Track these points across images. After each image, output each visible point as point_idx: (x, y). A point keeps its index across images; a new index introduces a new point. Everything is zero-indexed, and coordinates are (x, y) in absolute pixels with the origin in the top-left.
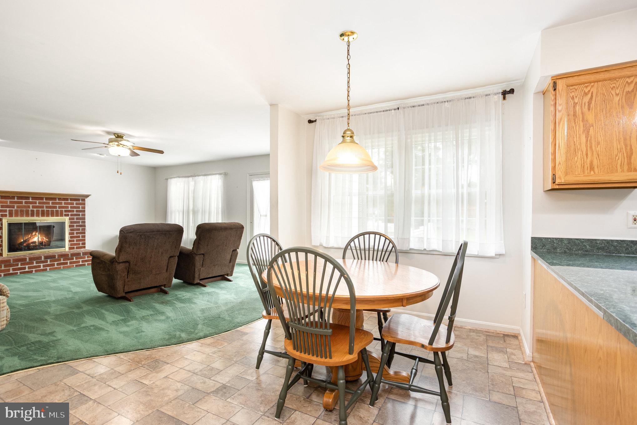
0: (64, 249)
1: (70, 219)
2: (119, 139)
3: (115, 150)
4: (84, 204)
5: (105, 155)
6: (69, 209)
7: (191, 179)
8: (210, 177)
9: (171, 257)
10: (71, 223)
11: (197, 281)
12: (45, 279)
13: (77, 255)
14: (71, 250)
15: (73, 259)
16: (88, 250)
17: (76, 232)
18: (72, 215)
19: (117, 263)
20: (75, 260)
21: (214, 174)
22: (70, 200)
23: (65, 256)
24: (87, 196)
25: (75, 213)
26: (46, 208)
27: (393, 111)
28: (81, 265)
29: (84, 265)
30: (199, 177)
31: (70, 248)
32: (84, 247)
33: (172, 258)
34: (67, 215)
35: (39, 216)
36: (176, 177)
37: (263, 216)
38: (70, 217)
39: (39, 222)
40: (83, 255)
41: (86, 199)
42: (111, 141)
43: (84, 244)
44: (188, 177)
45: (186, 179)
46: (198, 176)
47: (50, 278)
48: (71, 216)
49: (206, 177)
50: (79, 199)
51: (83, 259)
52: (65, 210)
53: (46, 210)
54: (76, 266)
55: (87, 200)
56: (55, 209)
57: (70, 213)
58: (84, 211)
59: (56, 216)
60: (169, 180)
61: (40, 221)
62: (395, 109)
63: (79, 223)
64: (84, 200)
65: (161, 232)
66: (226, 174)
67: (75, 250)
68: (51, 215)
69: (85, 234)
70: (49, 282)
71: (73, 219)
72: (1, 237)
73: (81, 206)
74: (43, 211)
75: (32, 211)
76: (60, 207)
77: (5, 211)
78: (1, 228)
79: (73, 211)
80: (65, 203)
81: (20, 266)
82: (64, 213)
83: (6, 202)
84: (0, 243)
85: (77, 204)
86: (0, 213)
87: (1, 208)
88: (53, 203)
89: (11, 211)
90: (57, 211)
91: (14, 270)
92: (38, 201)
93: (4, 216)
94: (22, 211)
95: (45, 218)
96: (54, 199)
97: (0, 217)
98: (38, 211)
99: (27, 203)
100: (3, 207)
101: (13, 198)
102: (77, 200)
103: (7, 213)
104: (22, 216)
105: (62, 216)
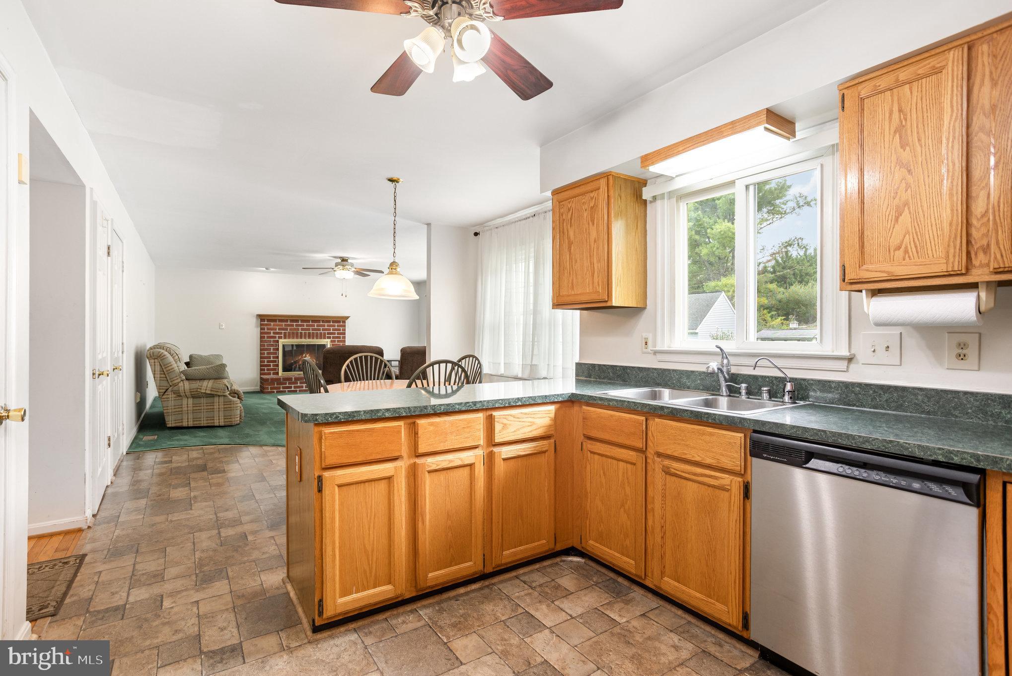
1: (331, 341)
2: (345, 263)
3: (341, 273)
4: (345, 326)
6: (331, 331)
18: (333, 338)
22: (312, 322)
24: (347, 318)
25: (336, 335)
27: (531, 218)
34: (329, 338)
38: (331, 339)
39: (306, 344)
42: (337, 265)
50: (340, 321)
52: (328, 333)
55: (347, 322)
56: (319, 332)
57: (332, 336)
58: (345, 334)
59: (320, 339)
62: (532, 217)
64: (344, 322)
68: (316, 337)
71: (335, 341)
72: (278, 357)
73: (341, 328)
74: (309, 333)
75: (301, 333)
76: (323, 330)
77: (281, 333)
78: (278, 349)
79: (334, 334)
80: (328, 326)
81: (287, 385)
82: (327, 336)
83: (282, 325)
84: (277, 363)
85: (338, 326)
86: (277, 336)
87: (277, 331)
88: (317, 326)
89: (285, 333)
90: (321, 333)
91: (284, 388)
92: (305, 324)
93: (280, 338)
94: (293, 333)
95: (311, 340)
96: (318, 321)
97: (277, 339)
98: (305, 333)
99: (296, 325)
100: (279, 329)
101: (287, 321)
102: (339, 322)
103: (283, 335)
104: (293, 338)
105: (325, 338)
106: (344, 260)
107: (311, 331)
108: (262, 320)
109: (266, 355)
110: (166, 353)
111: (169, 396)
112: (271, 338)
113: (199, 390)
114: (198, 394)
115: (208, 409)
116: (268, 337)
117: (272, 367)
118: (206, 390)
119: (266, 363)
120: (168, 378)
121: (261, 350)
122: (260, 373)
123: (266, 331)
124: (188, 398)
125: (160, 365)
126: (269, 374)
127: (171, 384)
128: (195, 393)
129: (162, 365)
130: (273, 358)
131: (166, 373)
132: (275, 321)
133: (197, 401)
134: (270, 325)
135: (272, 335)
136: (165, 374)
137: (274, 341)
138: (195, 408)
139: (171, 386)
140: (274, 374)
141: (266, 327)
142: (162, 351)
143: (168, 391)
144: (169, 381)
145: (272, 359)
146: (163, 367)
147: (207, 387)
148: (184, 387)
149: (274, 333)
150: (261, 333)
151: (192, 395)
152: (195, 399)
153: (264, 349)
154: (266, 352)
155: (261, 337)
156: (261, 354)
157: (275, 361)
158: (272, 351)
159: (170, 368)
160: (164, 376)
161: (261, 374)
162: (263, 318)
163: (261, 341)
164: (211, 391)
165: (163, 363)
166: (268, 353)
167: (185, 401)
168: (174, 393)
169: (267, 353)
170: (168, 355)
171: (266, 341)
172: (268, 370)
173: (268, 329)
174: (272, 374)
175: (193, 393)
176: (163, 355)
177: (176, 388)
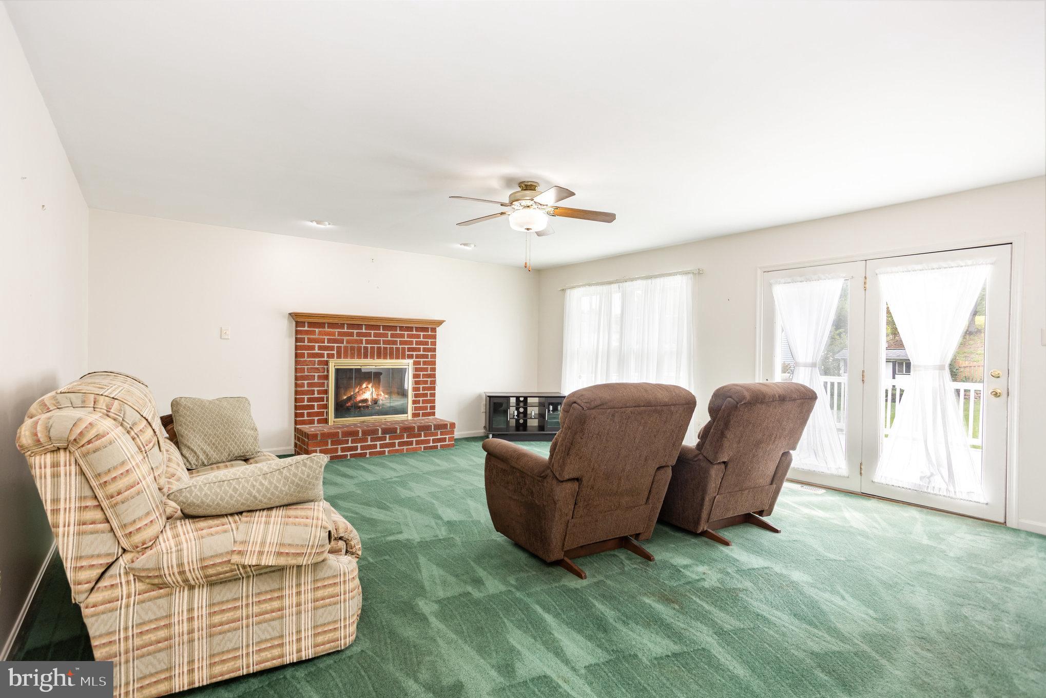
0: (406, 415)
1: (415, 363)
2: (530, 194)
4: (434, 337)
5: (473, 246)
6: (414, 346)
7: (614, 287)
8: (659, 282)
9: (659, 468)
10: (416, 371)
11: (703, 527)
12: (388, 474)
13: (425, 428)
14: (415, 419)
15: (420, 436)
16: (441, 420)
17: (423, 387)
18: (417, 356)
19: (555, 482)
20: (423, 438)
21: (670, 275)
23: (408, 429)
24: (440, 323)
25: (422, 353)
26: (383, 344)
28: (431, 448)
29: (436, 447)
30: (635, 282)
31: (414, 415)
32: (433, 414)
33: (662, 471)
34: (410, 357)
35: (374, 358)
36: (581, 285)
37: (805, 365)
38: (414, 359)
39: (374, 367)
40: (434, 429)
41: (438, 329)
42: (513, 198)
43: (433, 408)
44: (610, 283)
45: (605, 288)
46: (632, 280)
47: (394, 474)
48: (416, 358)
49: (649, 281)
50: (428, 328)
51: (434, 436)
52: (408, 348)
53: (383, 347)
54: (425, 448)
55: (440, 330)
56: (394, 346)
57: (414, 353)
58: (434, 350)
59: (396, 359)
60: (568, 292)
61: (376, 366)
63: (427, 371)
64: (434, 330)
65: (654, 408)
66: (699, 273)
67: (421, 418)
68: (390, 356)
69: (435, 390)
70: (395, 482)
71: (419, 363)
72: (326, 392)
73: (430, 340)
74: (379, 348)
75: (366, 348)
76: (402, 343)
77: (332, 348)
78: (327, 377)
79: (419, 350)
80: (409, 336)
81: (350, 445)
82: (407, 353)
83: (333, 334)
84: (325, 403)
85: (424, 337)
86: (326, 352)
87: (326, 344)
88: (392, 336)
89: (339, 348)
90: (398, 349)
91: (343, 450)
92: (372, 332)
93: (331, 356)
94: (352, 349)
95: (382, 361)
96: (394, 328)
97: (325, 359)
98: (372, 348)
99: (359, 334)
100: (329, 341)
101: (342, 326)
102: (426, 329)
103: (335, 352)
104: (353, 357)
105: (403, 358)
106: (528, 186)
107: (382, 346)
108: (298, 324)
109: (306, 388)
110: (106, 424)
111: (117, 592)
112: (315, 357)
113: (235, 559)
114: (232, 571)
115: (266, 613)
116: (310, 355)
117: (316, 410)
118: (261, 553)
119: (306, 403)
120: (115, 524)
121: (296, 378)
122: (296, 421)
123: (306, 343)
124: (191, 588)
125: (82, 473)
126: (312, 422)
127: (125, 543)
128: (220, 569)
129: (89, 475)
130: (319, 392)
131: (105, 504)
132: (321, 325)
133: (224, 593)
134: (313, 333)
135: (317, 351)
136: (100, 506)
137: (320, 363)
138: (217, 619)
139: (124, 551)
140: (319, 422)
141: (306, 337)
142: (88, 416)
143: (114, 570)
144: (119, 533)
145: (316, 395)
146: (94, 483)
147: (263, 543)
148: (180, 551)
149: (320, 348)
150: (297, 348)
151: (206, 577)
152: (217, 589)
153: (302, 376)
154: (306, 382)
155: (297, 355)
156: (296, 385)
157: (322, 399)
158: (316, 380)
159: (121, 484)
160: (98, 515)
161: (296, 423)
162: (299, 320)
163: (297, 363)
164: (280, 554)
165: (90, 465)
166: (309, 385)
167: (181, 600)
168: (138, 578)
169: (308, 383)
170: (116, 433)
171: (305, 363)
172: (309, 415)
173: (310, 340)
174: (316, 422)
175: (211, 571)
176: (90, 435)
177: (144, 561)
